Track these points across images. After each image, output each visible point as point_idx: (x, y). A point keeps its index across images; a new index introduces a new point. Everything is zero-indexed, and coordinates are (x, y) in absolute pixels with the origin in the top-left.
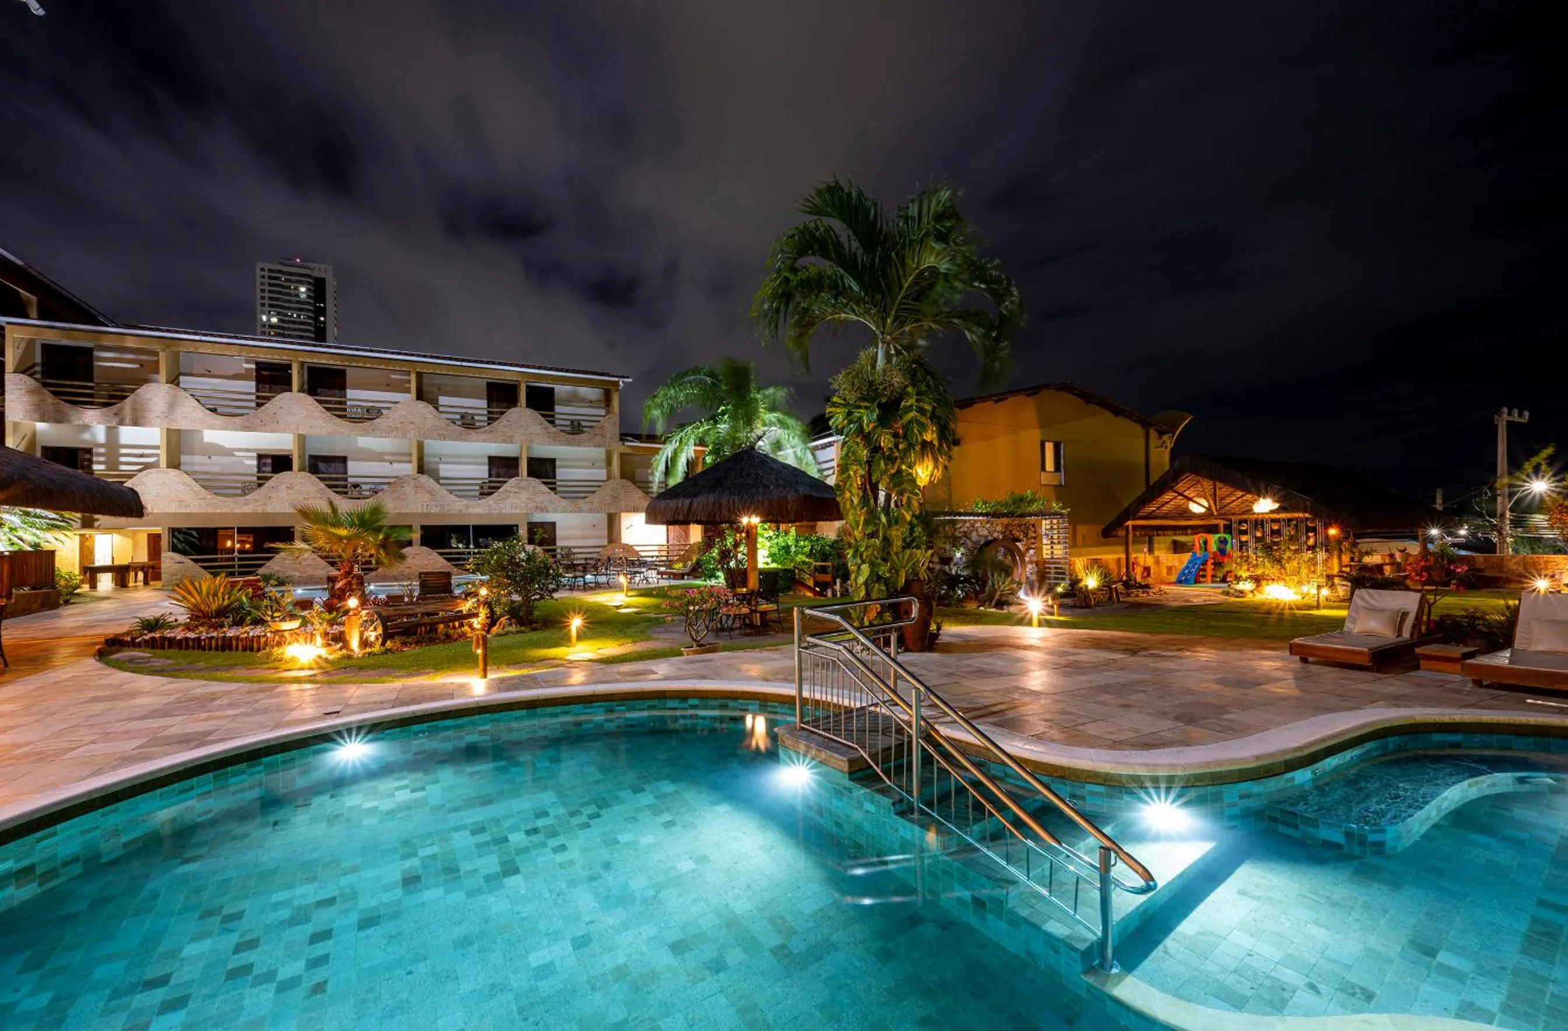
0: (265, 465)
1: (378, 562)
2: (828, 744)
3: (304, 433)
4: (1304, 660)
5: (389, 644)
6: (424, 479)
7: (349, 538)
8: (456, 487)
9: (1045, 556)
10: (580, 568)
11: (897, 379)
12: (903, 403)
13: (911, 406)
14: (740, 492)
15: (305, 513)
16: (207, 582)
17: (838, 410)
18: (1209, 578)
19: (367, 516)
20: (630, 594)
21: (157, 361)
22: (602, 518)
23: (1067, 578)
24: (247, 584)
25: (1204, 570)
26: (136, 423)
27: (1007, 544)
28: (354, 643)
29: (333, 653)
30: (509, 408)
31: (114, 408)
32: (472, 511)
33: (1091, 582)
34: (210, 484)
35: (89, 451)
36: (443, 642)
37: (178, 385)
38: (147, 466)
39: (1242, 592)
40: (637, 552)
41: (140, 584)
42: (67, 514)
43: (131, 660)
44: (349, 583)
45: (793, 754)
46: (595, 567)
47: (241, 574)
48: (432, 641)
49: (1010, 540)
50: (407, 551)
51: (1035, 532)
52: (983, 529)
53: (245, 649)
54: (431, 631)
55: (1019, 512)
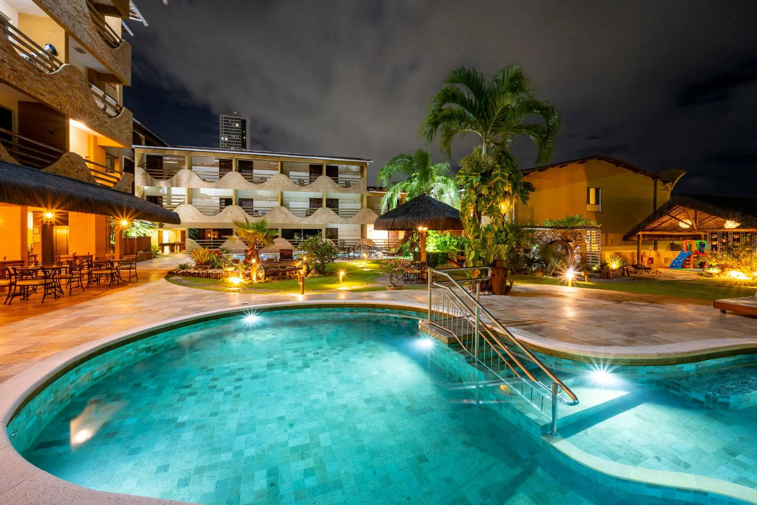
0: (222, 202)
1: (264, 245)
2: (440, 331)
3: (237, 189)
4: (724, 312)
5: (267, 279)
6: (283, 208)
7: (253, 234)
8: (296, 212)
9: (588, 250)
10: (347, 249)
11: (490, 161)
12: (493, 173)
13: (498, 174)
14: (417, 215)
15: (236, 223)
16: (202, 251)
17: (462, 176)
18: (692, 265)
19: (260, 225)
20: (368, 262)
21: (184, 160)
22: (358, 227)
23: (599, 262)
24: (216, 252)
25: (689, 261)
26: (177, 186)
27: (564, 244)
28: (254, 278)
29: (247, 281)
30: (318, 176)
31: (170, 180)
32: (302, 223)
33: (614, 265)
34: (202, 210)
35: (161, 197)
36: (289, 279)
37: (191, 170)
38: (181, 203)
39: (711, 274)
40: (374, 243)
41: (178, 251)
42: (155, 223)
43: (177, 280)
44: (253, 253)
45: (425, 334)
46: (354, 249)
47: (214, 248)
48: (284, 279)
49: (565, 242)
50: (275, 240)
51: (580, 237)
52: (549, 235)
53: (215, 278)
54: (284, 274)
55: (571, 226)
